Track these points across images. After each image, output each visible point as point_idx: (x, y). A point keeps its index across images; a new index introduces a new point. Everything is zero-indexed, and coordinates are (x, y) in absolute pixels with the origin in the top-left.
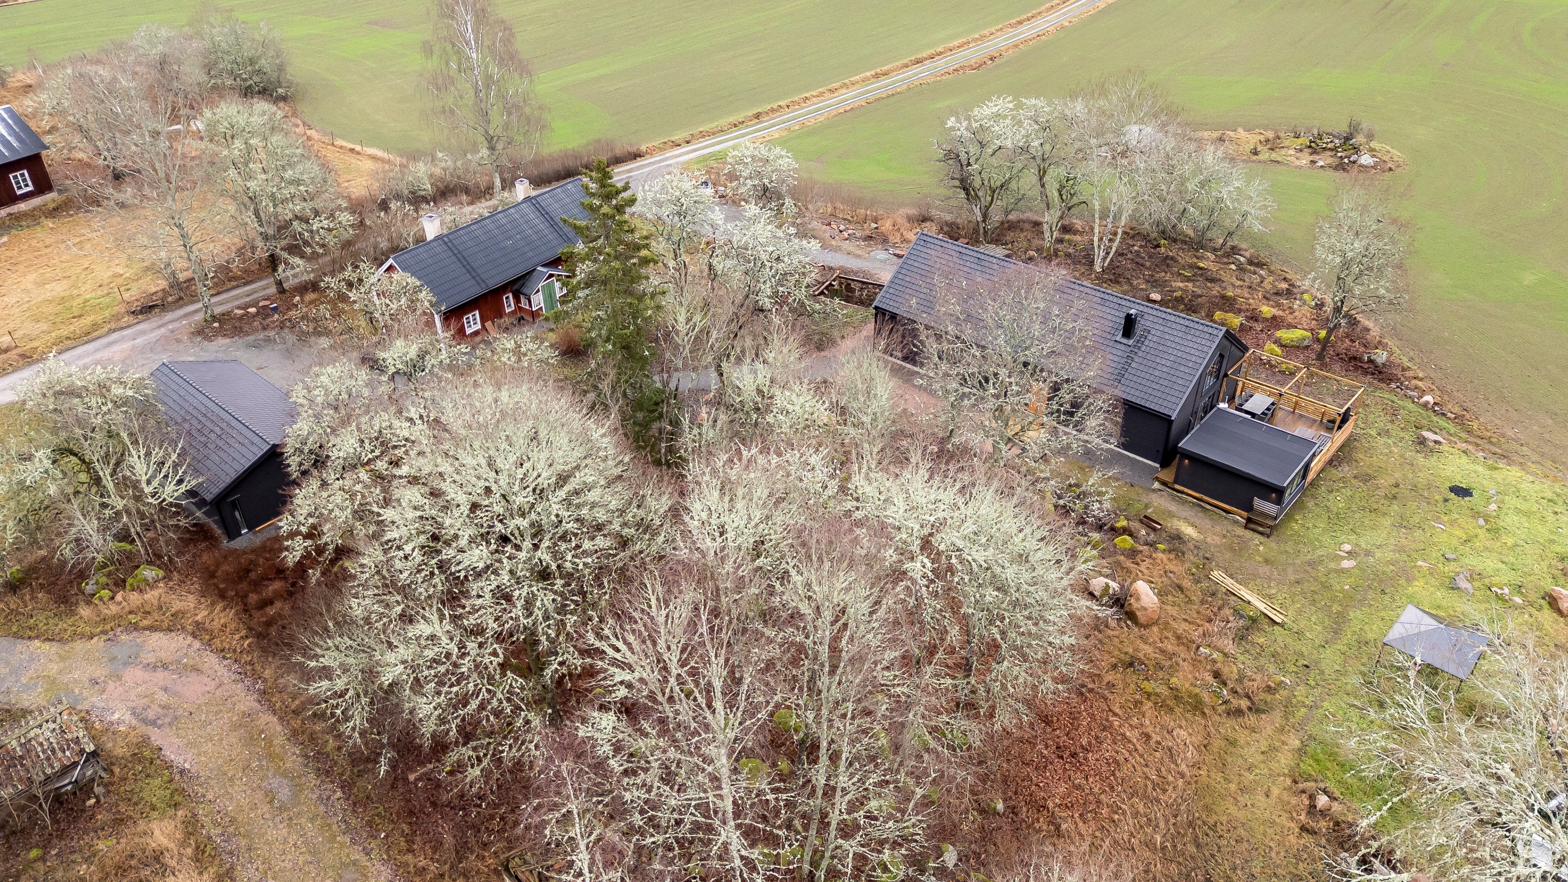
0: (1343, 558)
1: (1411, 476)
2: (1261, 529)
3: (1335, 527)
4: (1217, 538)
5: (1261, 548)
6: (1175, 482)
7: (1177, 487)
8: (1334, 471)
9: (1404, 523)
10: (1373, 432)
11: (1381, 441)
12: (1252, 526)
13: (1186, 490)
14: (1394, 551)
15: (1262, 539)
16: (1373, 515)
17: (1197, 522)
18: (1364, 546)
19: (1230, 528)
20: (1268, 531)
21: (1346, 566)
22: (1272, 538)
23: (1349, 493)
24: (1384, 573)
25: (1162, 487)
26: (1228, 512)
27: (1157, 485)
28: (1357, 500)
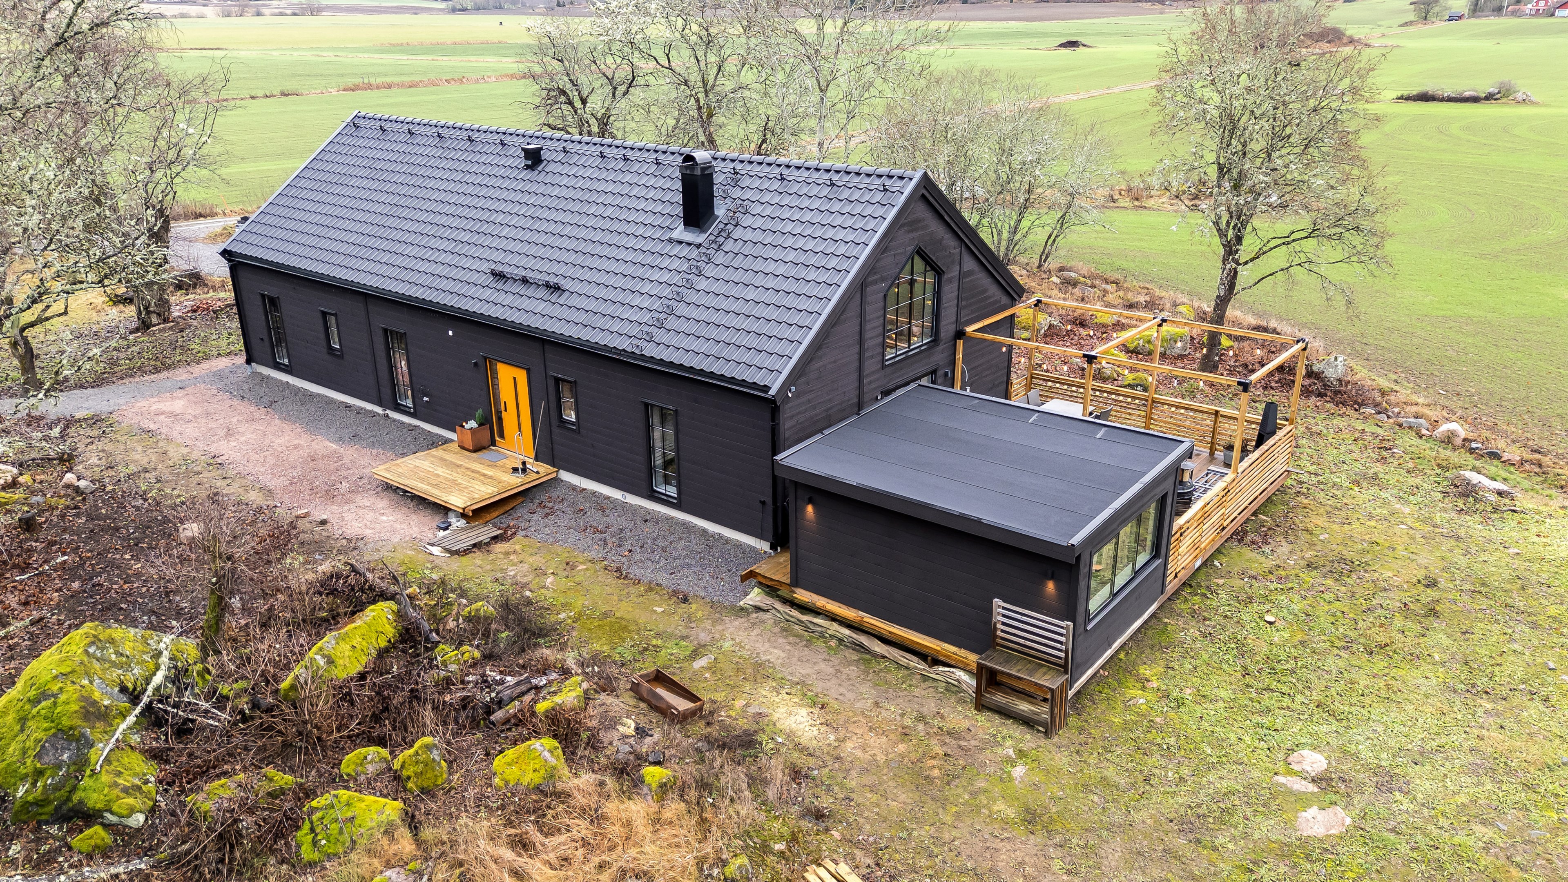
0: (1303, 801)
1: (1463, 562)
2: (1024, 707)
3: (1269, 700)
4: (876, 742)
5: (1019, 771)
6: (796, 582)
7: (803, 595)
8: (1253, 555)
9: (1482, 682)
10: (1342, 479)
11: (1363, 496)
12: (1000, 698)
13: (821, 602)
14: (1473, 770)
15: (1028, 739)
16: (1380, 663)
17: (833, 690)
18: (1365, 751)
19: (930, 707)
20: (1043, 711)
21: (1319, 830)
22: (1063, 736)
23: (1298, 606)
24: (1457, 854)
25: (768, 601)
26: (934, 661)
27: (755, 596)
28: (1324, 621)
